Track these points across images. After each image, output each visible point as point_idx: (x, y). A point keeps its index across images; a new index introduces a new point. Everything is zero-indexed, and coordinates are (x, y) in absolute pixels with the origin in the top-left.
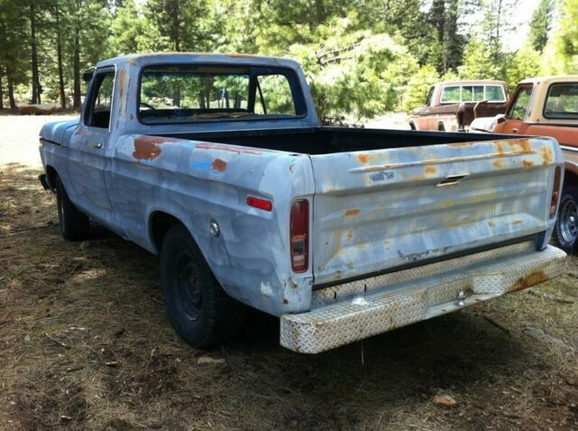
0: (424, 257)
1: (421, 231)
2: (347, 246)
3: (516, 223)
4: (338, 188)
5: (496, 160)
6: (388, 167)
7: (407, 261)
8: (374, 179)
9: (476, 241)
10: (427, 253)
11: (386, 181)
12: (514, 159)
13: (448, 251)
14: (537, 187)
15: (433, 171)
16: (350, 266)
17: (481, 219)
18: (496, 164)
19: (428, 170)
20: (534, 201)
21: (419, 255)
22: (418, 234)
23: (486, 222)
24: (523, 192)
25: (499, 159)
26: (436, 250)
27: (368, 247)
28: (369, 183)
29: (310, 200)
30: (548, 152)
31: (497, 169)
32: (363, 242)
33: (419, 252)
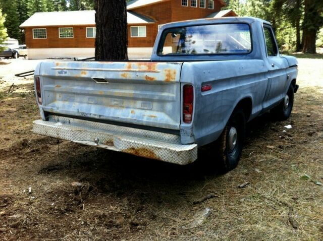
0: (89, 116)
1: (91, 104)
2: (59, 100)
3: (152, 116)
4: (47, 74)
5: (123, 73)
6: (64, 69)
7: (80, 115)
8: (59, 73)
9: (118, 118)
10: (90, 114)
11: (63, 75)
12: (138, 74)
13: (102, 118)
14: (168, 97)
15: (85, 74)
16: (58, 108)
17: (127, 107)
18: (123, 75)
19: (82, 73)
20: (169, 106)
21: (87, 114)
22: (90, 105)
23: (130, 110)
24: (157, 98)
25: (126, 73)
26: (95, 115)
27: (67, 103)
28: (57, 74)
29: (40, 77)
30: (172, 73)
31: (124, 78)
32: (65, 101)
33: (87, 113)
